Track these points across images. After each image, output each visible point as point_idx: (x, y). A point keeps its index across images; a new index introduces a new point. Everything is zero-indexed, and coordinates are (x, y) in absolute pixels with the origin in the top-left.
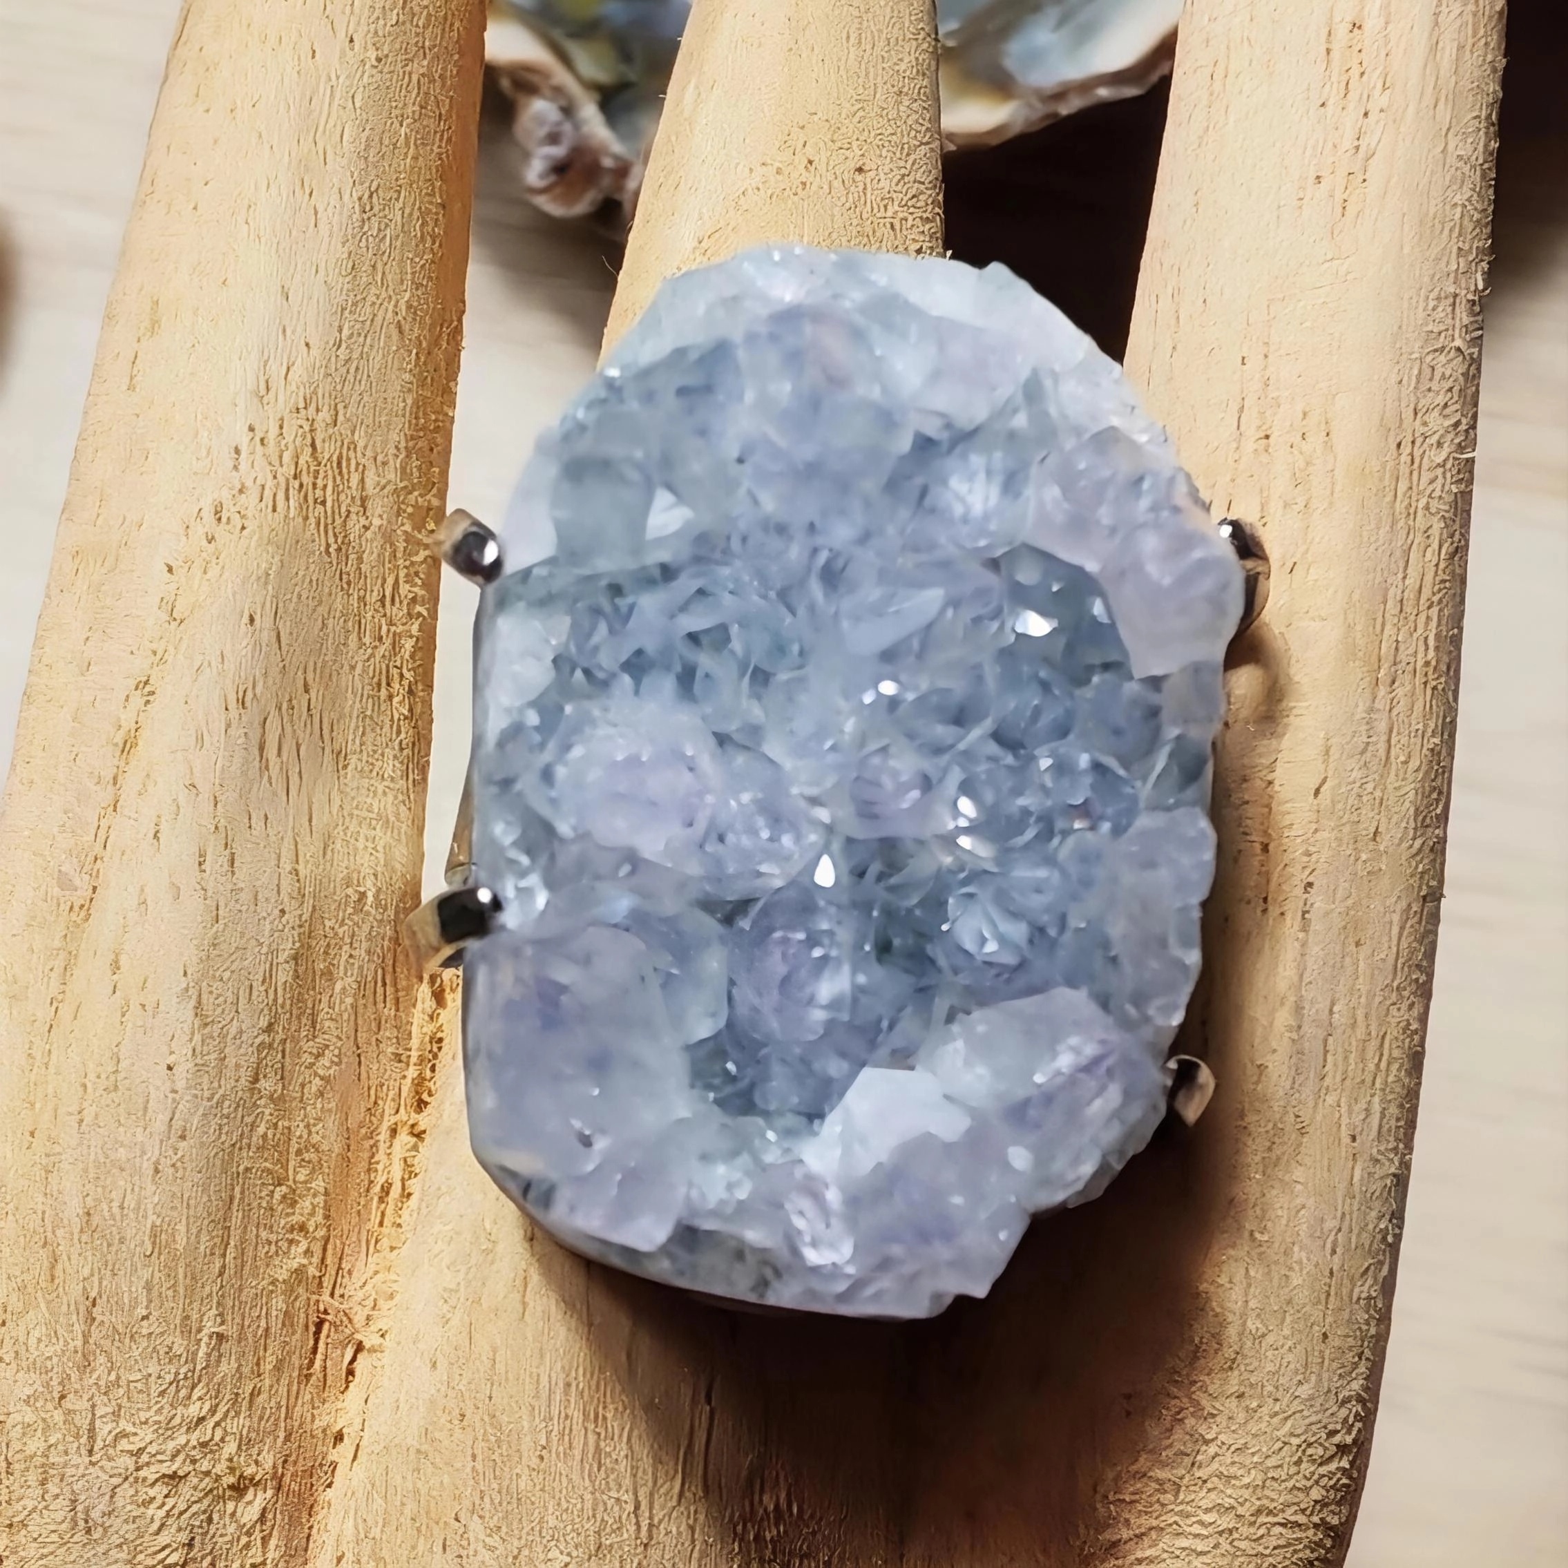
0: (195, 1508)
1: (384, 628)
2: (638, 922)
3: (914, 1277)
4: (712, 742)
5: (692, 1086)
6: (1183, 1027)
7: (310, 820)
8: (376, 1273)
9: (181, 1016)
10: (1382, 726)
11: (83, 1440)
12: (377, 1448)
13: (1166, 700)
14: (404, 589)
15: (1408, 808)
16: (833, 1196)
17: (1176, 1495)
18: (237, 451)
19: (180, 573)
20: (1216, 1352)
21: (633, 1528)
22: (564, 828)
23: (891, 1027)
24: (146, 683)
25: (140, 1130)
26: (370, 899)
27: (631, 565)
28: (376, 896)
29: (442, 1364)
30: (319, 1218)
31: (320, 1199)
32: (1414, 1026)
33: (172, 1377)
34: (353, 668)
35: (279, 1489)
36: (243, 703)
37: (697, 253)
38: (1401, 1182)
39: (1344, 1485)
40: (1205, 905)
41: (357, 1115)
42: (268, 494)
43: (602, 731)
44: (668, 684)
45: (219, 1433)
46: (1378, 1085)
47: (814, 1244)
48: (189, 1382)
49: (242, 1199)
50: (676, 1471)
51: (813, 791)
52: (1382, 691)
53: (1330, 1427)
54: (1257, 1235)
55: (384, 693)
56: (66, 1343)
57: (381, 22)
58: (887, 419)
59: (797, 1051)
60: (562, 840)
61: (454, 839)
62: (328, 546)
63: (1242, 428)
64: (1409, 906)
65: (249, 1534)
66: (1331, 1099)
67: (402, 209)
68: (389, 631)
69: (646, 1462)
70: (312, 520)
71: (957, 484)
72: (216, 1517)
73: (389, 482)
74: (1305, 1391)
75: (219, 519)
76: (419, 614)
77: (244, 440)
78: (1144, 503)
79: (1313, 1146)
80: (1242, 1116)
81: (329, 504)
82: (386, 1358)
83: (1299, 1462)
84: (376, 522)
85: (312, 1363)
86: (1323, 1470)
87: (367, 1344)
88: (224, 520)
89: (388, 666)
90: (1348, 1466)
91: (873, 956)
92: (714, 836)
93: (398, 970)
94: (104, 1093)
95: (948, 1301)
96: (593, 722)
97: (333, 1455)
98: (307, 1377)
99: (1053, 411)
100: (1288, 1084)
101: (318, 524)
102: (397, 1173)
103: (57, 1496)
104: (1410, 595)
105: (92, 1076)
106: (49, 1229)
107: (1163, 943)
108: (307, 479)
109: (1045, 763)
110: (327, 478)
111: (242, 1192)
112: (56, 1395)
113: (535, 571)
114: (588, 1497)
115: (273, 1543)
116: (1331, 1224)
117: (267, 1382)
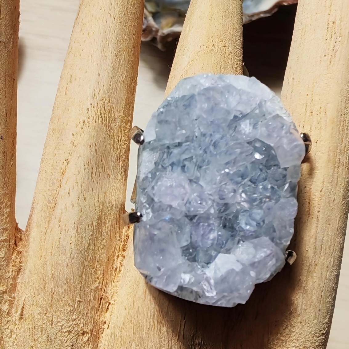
0: (74, 338)
1: (119, 147)
2: (172, 221)
3: (229, 300)
4: (188, 181)
5: (182, 256)
6: (289, 245)
7: (102, 189)
8: (114, 287)
9: (73, 232)
10: (336, 177)
11: (51, 323)
12: (113, 326)
13: (288, 173)
14: (123, 138)
15: (341, 194)
16: (212, 281)
17: (286, 343)
18: (88, 109)
19: (75, 136)
20: (296, 312)
21: (167, 346)
22: (156, 199)
23: (226, 243)
24: (68, 159)
25: (64, 257)
26: (114, 206)
27: (172, 142)
28: (116, 206)
29: (127, 309)
30: (102, 276)
31: (102, 272)
32: (341, 242)
33: (70, 310)
34: (112, 156)
35: (92, 334)
36: (88, 164)
37: (188, 65)
38: (338, 276)
39: (323, 342)
40: (295, 219)
41: (111, 253)
42: (94, 119)
43: (165, 179)
44: (179, 169)
45: (79, 322)
46: (333, 255)
47: (208, 292)
48: (73, 311)
49: (85, 272)
50: (177, 335)
51: (210, 193)
52: (336, 169)
53: (320, 330)
54: (305, 288)
55: (118, 161)
56: (47, 302)
57: (121, 14)
58: (228, 112)
59: (205, 249)
60: (156, 203)
61: (133, 193)
62: (107, 130)
63: (307, 110)
64: (341, 216)
65: (85, 343)
66: (322, 258)
67: (125, 55)
68: (120, 147)
69: (171, 333)
70: (104, 124)
71: (243, 126)
72: (78, 340)
73: (120, 115)
74: (315, 322)
75: (84, 124)
76: (126, 144)
77: (89, 107)
78: (284, 132)
79: (318, 269)
80: (303, 261)
81: (107, 120)
82: (115, 306)
83: (313, 337)
84: (118, 124)
85: (99, 307)
86: (319, 338)
87: (111, 303)
88: (85, 124)
89: (119, 155)
90: (324, 338)
91: (222, 228)
92: (188, 202)
93: (120, 221)
94: (57, 249)
95: (236, 304)
96: (163, 177)
97: (103, 327)
98: (99, 310)
99: (264, 109)
100: (313, 255)
101: (105, 125)
102: (119, 266)
103: (45, 334)
104: (343, 148)
105: (54, 245)
106: (44, 278)
107: (286, 227)
108: (103, 115)
109: (261, 187)
110: (107, 115)
111: (85, 271)
112: (45, 313)
113: (151, 142)
114: (158, 339)
115: (90, 345)
116: (322, 286)
117: (90, 311)
